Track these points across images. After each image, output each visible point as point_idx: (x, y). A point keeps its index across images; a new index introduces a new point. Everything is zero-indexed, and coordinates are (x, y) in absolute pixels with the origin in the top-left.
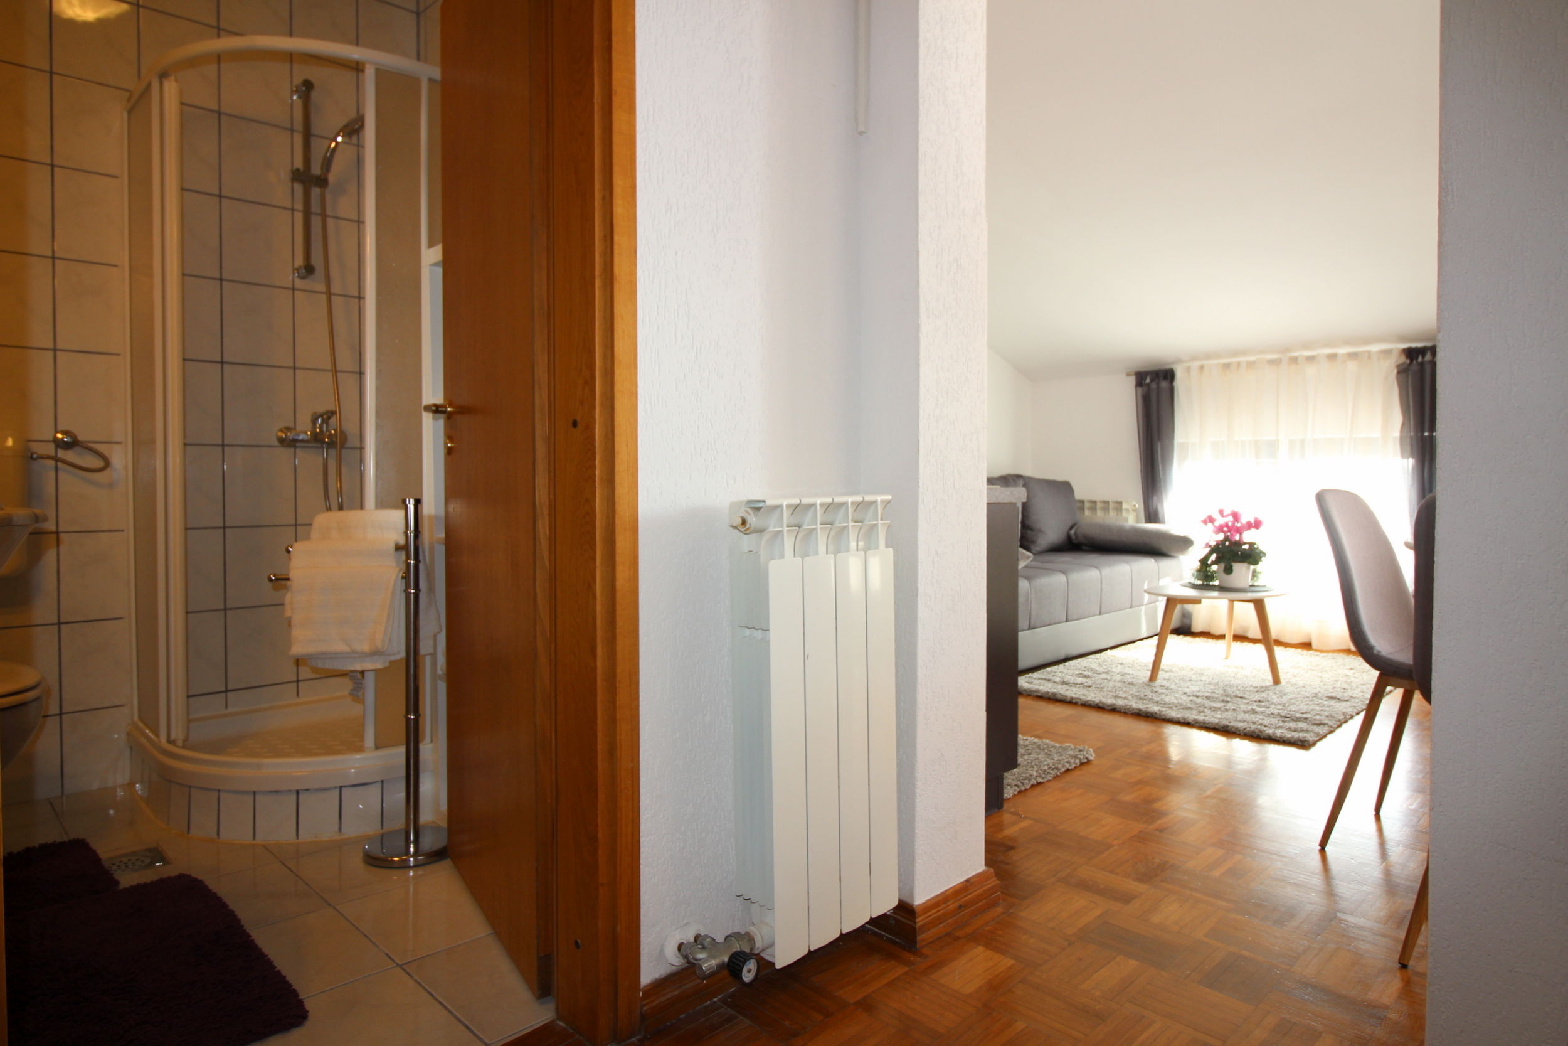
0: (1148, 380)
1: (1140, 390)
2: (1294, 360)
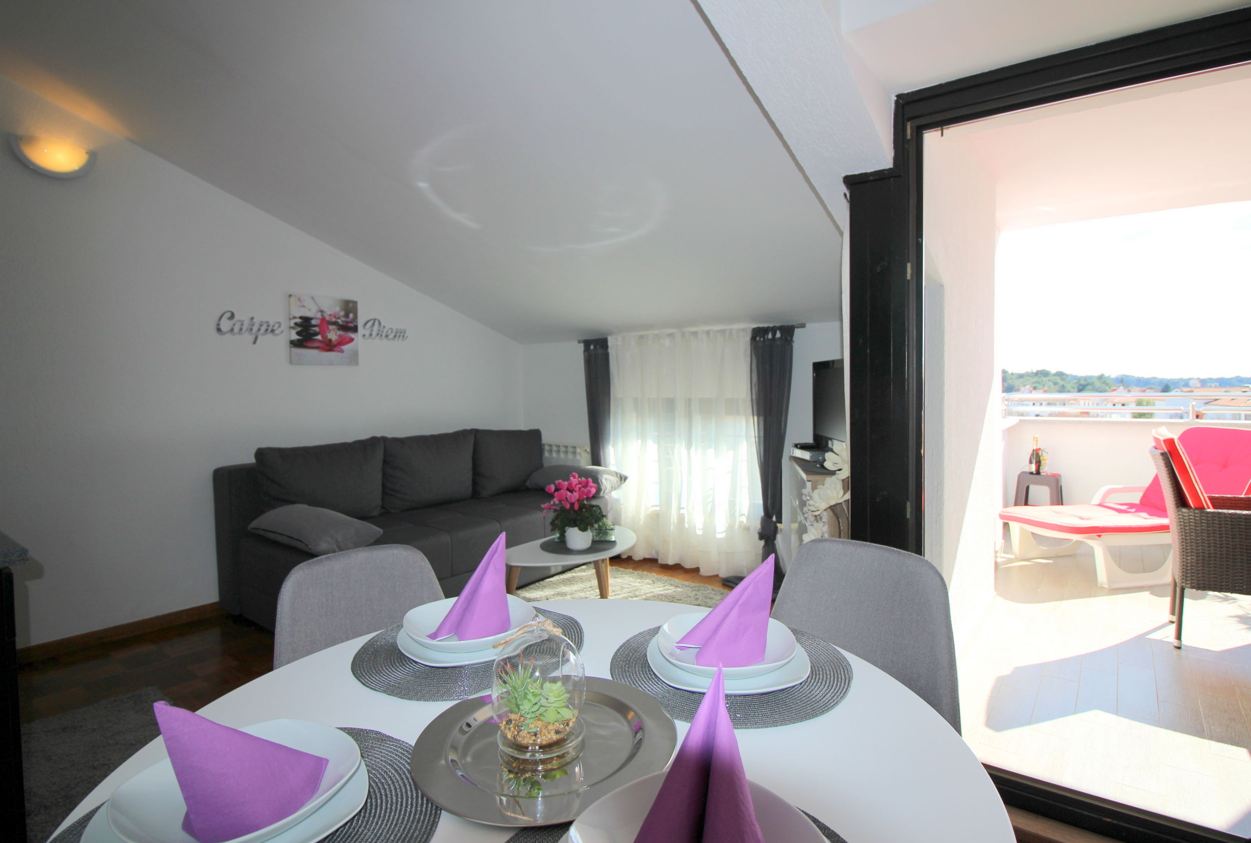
0: (592, 347)
1: (586, 353)
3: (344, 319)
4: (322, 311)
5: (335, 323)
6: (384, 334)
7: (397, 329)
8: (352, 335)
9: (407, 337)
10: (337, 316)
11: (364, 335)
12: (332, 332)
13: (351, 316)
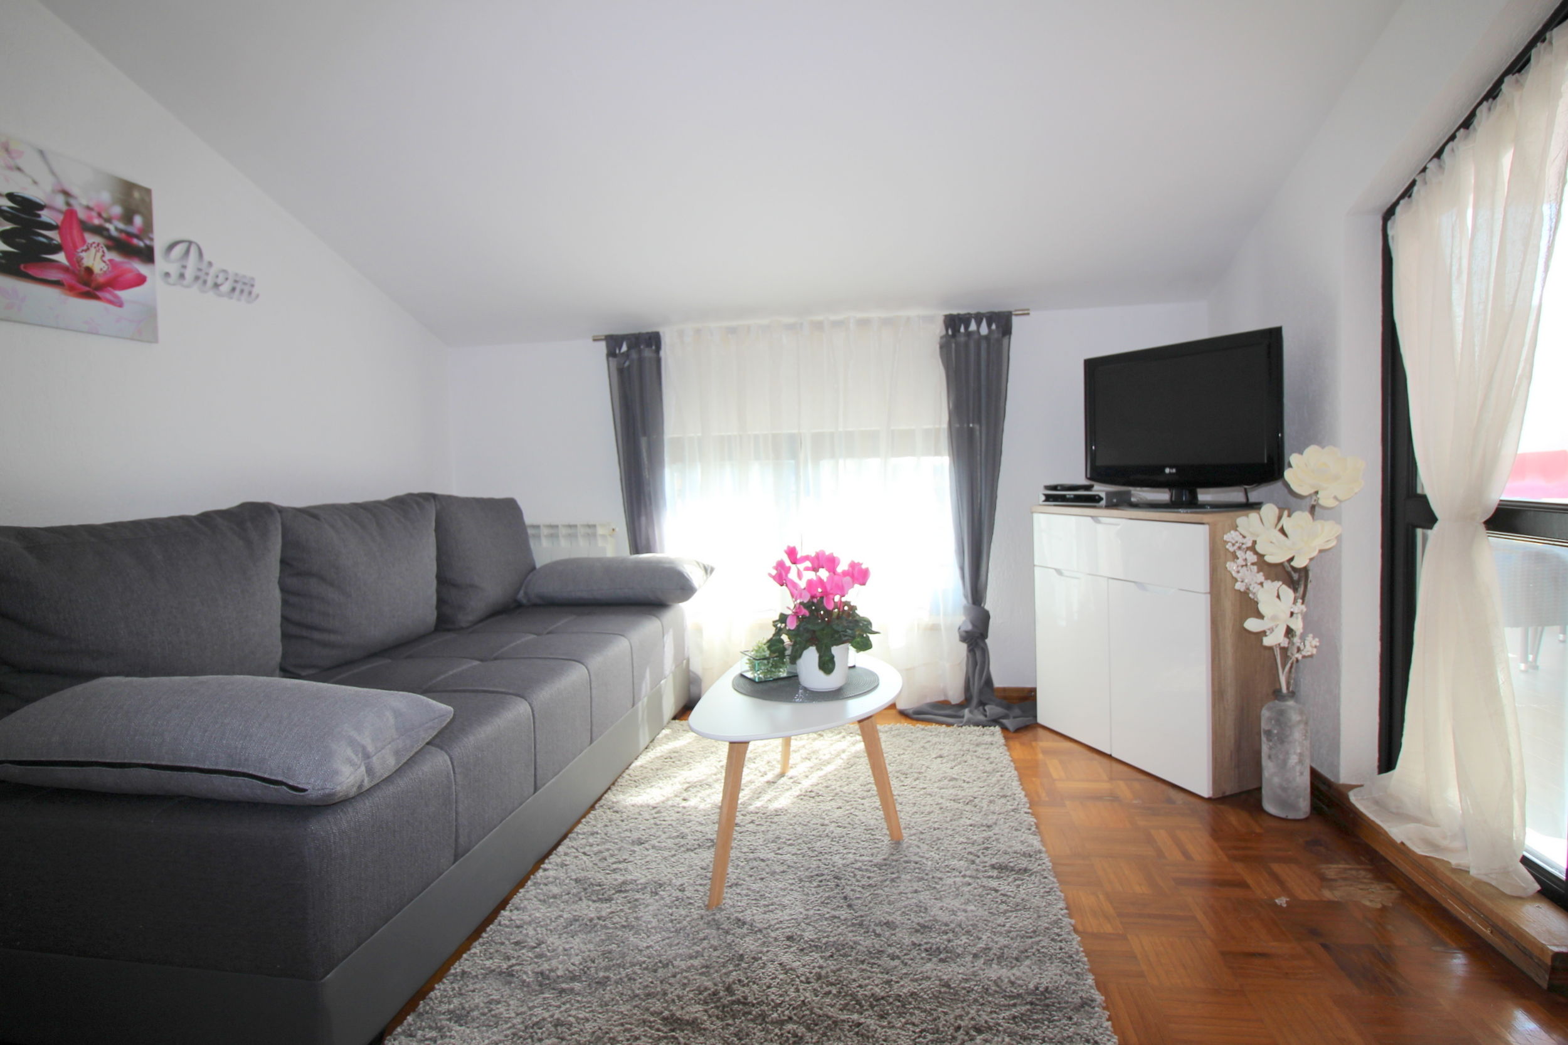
0: (624, 348)
1: (613, 361)
2: (819, 326)
3: (121, 226)
4: (66, 194)
5: (99, 231)
6: (210, 283)
7: (236, 275)
8: (142, 268)
9: (257, 296)
10: (105, 215)
11: (167, 274)
12: (93, 250)
13: (138, 220)
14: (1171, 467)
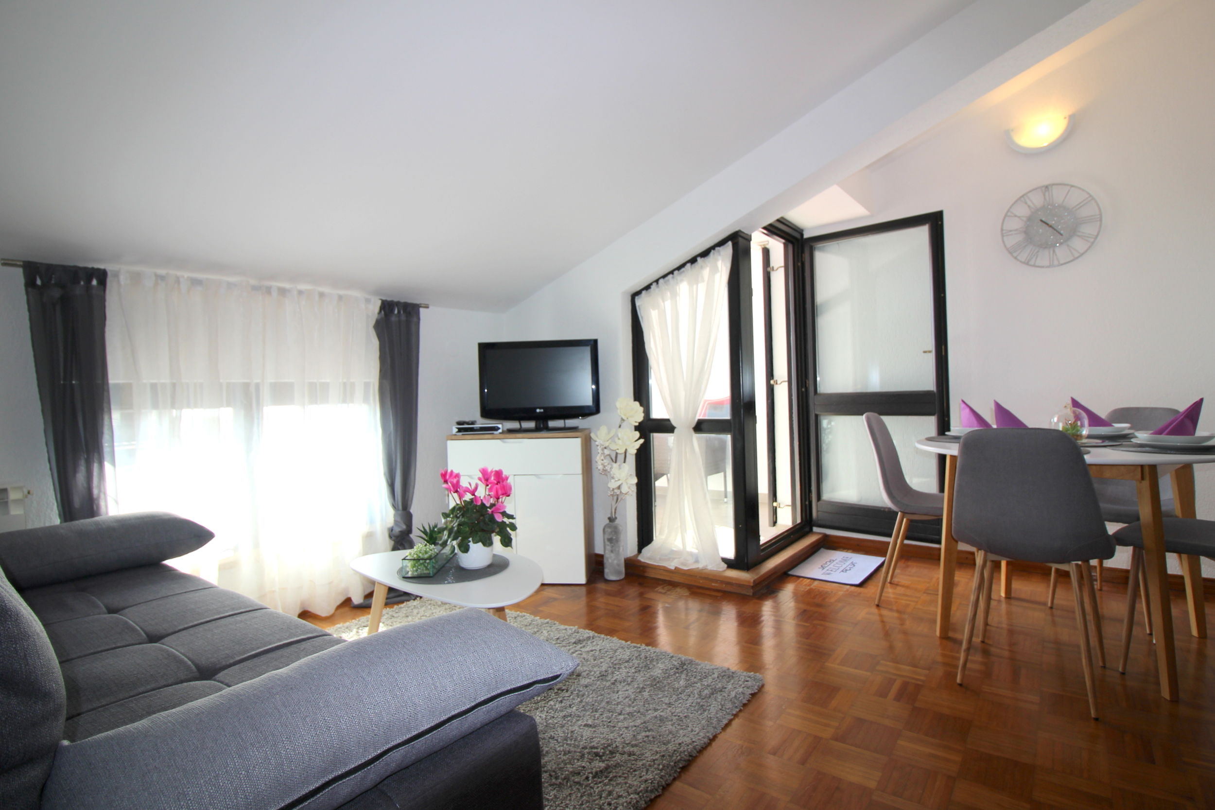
14: (540, 408)
